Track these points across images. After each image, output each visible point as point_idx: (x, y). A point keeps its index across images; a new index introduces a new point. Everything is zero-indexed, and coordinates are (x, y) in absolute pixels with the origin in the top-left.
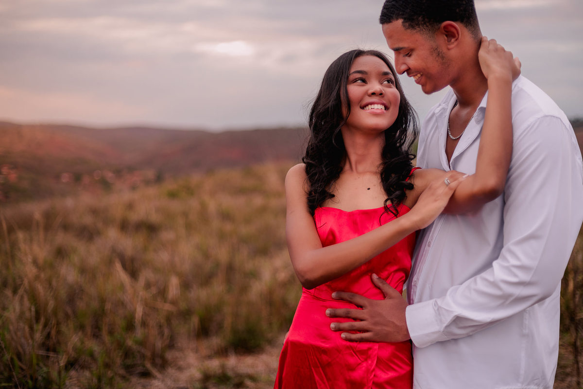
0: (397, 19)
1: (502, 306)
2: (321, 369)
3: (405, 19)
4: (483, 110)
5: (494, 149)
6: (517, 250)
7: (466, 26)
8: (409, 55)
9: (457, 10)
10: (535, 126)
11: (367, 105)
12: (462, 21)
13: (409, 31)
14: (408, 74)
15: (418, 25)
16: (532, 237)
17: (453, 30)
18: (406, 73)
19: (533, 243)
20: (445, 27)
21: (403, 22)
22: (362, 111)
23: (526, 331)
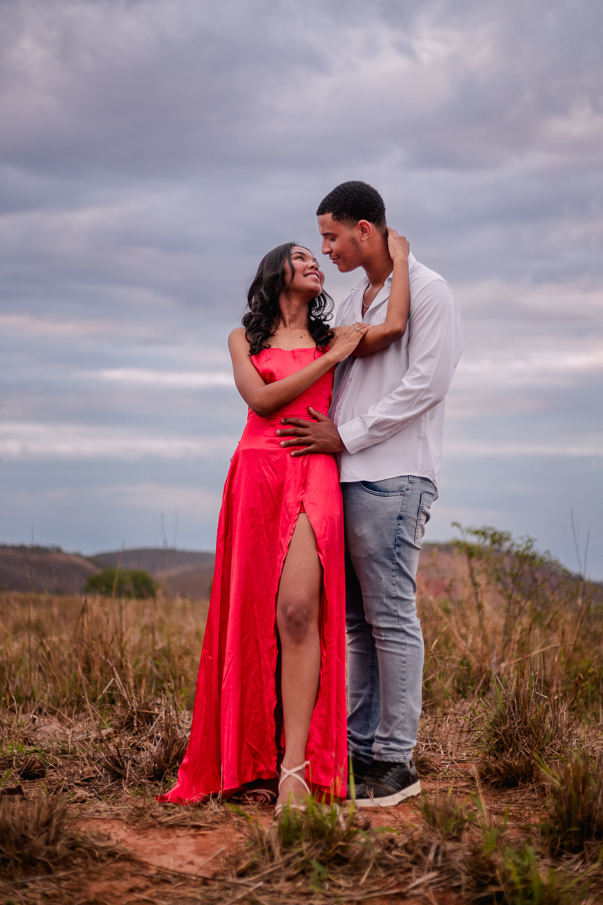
0: (329, 213)
1: (409, 409)
2: (269, 467)
3: (334, 213)
4: (391, 280)
5: (399, 307)
6: (419, 367)
7: (377, 227)
8: (333, 240)
9: (371, 214)
10: (432, 285)
11: (308, 274)
12: (374, 223)
13: (336, 222)
14: (330, 256)
15: (343, 219)
16: (429, 356)
17: (366, 227)
18: (328, 255)
19: (431, 360)
20: (361, 224)
21: (332, 215)
22: (305, 278)
23: (422, 435)
